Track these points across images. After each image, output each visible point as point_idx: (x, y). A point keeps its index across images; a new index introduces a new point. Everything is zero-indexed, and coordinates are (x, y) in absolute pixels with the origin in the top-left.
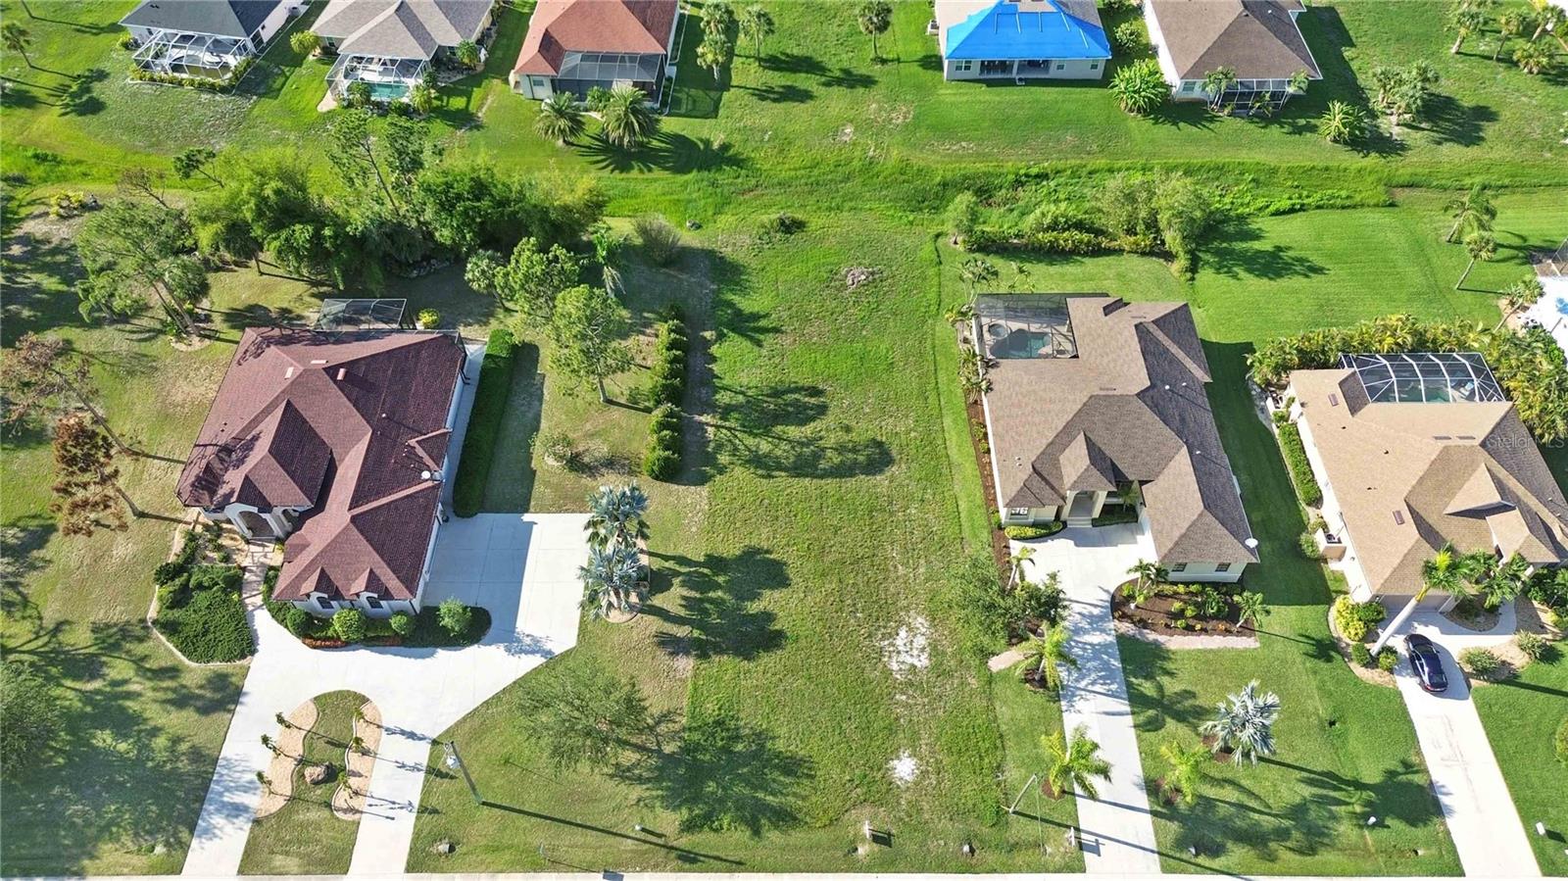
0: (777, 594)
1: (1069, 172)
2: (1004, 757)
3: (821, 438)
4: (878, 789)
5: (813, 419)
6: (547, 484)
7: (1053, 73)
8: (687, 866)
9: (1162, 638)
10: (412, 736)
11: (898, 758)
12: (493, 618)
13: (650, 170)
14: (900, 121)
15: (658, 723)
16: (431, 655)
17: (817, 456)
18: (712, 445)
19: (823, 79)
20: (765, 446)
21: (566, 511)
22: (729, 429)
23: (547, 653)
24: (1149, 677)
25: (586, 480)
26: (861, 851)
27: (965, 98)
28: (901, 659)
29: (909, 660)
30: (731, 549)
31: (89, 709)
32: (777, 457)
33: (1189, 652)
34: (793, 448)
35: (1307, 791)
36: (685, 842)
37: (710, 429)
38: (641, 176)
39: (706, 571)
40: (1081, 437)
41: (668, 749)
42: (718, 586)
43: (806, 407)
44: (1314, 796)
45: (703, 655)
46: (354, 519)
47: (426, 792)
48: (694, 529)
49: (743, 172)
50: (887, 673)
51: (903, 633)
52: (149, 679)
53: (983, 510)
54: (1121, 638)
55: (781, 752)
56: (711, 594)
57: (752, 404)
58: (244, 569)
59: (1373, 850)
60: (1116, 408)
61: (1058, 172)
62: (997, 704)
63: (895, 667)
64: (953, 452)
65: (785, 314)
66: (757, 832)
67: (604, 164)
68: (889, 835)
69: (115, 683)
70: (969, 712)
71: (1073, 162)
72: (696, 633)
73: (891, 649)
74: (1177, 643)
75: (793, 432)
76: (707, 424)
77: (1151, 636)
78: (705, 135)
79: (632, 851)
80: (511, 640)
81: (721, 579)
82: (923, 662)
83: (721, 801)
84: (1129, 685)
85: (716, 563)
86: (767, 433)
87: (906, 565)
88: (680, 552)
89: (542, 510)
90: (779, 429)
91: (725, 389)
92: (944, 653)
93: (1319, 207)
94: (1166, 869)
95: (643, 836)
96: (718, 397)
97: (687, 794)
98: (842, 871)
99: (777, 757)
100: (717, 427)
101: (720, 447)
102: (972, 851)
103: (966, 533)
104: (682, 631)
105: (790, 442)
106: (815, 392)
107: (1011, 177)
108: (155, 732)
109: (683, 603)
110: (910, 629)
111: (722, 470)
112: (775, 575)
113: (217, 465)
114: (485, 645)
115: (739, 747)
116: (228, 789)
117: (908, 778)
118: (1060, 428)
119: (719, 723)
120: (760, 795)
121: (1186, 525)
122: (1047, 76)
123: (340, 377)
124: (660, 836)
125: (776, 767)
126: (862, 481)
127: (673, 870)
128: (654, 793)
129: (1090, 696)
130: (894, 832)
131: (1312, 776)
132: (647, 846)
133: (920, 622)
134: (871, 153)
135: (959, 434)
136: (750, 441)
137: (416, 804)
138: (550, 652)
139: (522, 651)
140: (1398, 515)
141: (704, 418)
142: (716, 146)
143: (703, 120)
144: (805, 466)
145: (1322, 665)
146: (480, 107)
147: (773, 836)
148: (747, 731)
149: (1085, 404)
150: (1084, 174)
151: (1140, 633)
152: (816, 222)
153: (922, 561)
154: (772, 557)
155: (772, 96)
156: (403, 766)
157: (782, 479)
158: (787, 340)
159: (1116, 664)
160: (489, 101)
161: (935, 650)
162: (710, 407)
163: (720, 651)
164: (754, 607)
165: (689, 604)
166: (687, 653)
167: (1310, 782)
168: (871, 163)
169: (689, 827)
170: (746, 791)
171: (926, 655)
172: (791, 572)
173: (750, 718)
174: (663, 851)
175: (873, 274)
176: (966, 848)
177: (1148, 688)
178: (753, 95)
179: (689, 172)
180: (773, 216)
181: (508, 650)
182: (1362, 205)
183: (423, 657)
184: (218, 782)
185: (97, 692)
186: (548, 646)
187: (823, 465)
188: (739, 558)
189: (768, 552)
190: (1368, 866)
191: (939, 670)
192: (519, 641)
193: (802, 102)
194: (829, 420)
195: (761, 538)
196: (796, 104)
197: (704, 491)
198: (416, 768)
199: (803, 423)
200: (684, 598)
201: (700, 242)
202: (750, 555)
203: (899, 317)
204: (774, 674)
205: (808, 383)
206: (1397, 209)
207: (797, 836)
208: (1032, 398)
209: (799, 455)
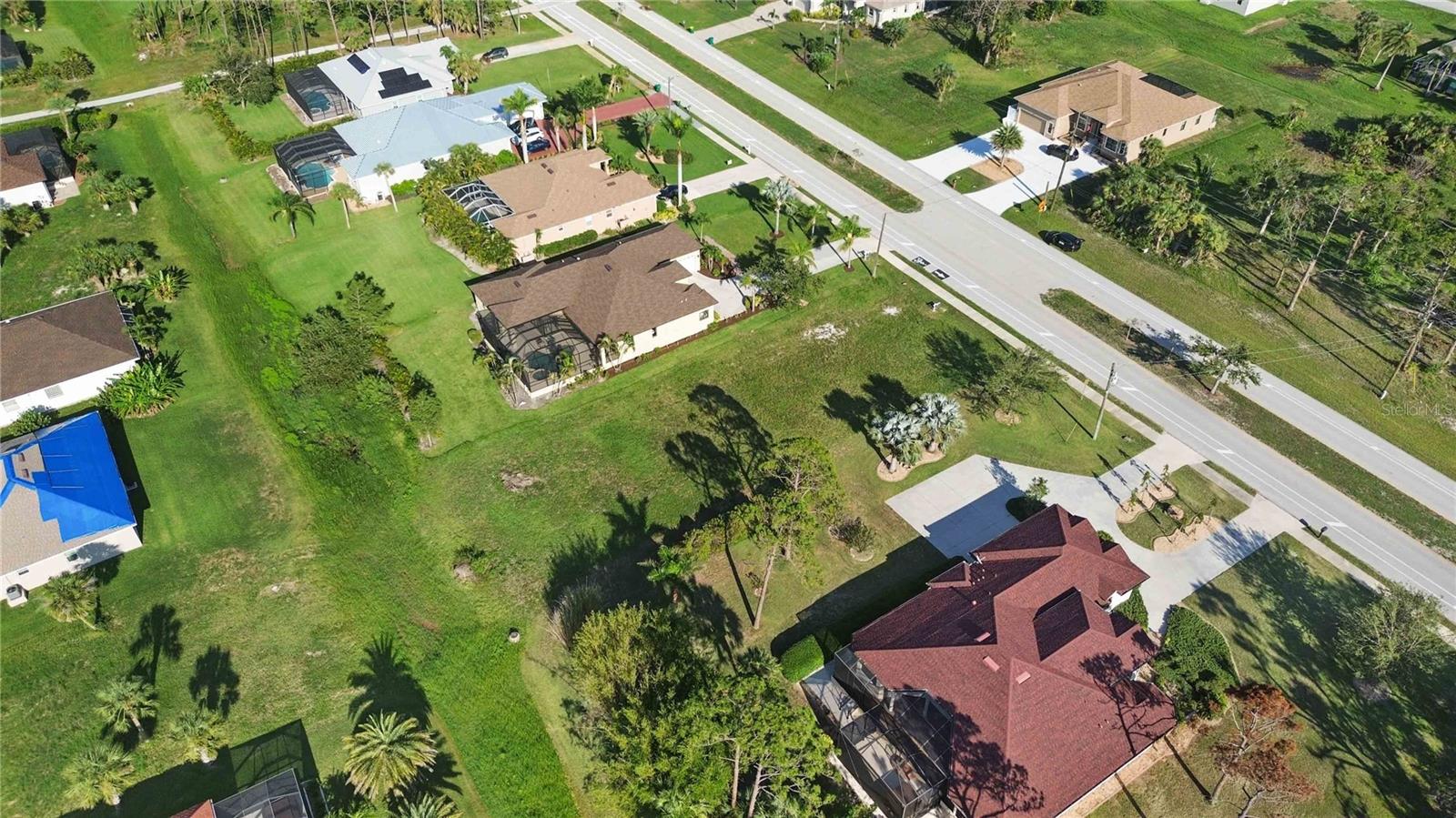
4: (912, 314)
5: (698, 437)
6: (890, 542)
10: (1106, 488)
11: (890, 314)
14: (238, 555)
15: (974, 398)
17: (729, 419)
20: (744, 448)
21: (898, 517)
22: (745, 475)
23: (995, 461)
28: (837, 332)
29: (834, 329)
31: (1314, 667)
39: (866, 427)
42: (871, 417)
43: (689, 445)
47: (1119, 462)
48: (844, 449)
49: (396, 644)
50: (850, 333)
51: (821, 337)
52: (1258, 649)
55: (933, 350)
56: (879, 417)
57: (711, 473)
63: (843, 332)
64: (670, 365)
66: (978, 342)
69: (1289, 670)
70: (840, 302)
73: (834, 337)
75: (718, 440)
78: (341, 714)
80: (1007, 483)
82: (829, 325)
83: (980, 358)
85: (856, 427)
87: (774, 353)
89: (910, 528)
90: (723, 449)
91: (711, 497)
92: (816, 320)
96: (721, 496)
98: (961, 312)
99: (937, 350)
100: (749, 482)
103: (730, 338)
105: (728, 439)
106: (670, 449)
108: (1268, 614)
110: (815, 335)
114: (1024, 493)
115: (948, 364)
116: (1233, 546)
117: (896, 308)
120: (960, 347)
123: (987, 635)
125: (942, 348)
133: (807, 334)
134: (309, 556)
135: (652, 367)
136: (747, 458)
137: (1128, 462)
138: (992, 462)
139: (1007, 475)
141: (748, 494)
142: (360, 690)
144: (743, 420)
147: (973, 337)
148: (938, 365)
152: (451, 545)
153: (767, 347)
155: (223, 691)
156: (1122, 480)
157: (764, 426)
158: (626, 488)
161: (818, 323)
162: (734, 496)
164: (867, 396)
168: (328, 549)
170: (965, 352)
171: (824, 325)
175: (510, 473)
176: (905, 284)
181: (1014, 481)
182: (261, 276)
184: (1239, 555)
185: (1303, 673)
186: (990, 465)
187: (733, 414)
188: (842, 418)
189: (825, 408)
191: (828, 319)
192: (1003, 480)
194: (692, 428)
195: (819, 414)
198: (1116, 474)
199: (707, 440)
201: (537, 612)
202: (835, 414)
204: (897, 371)
206: (259, 263)
207: (963, 330)
209: (737, 428)
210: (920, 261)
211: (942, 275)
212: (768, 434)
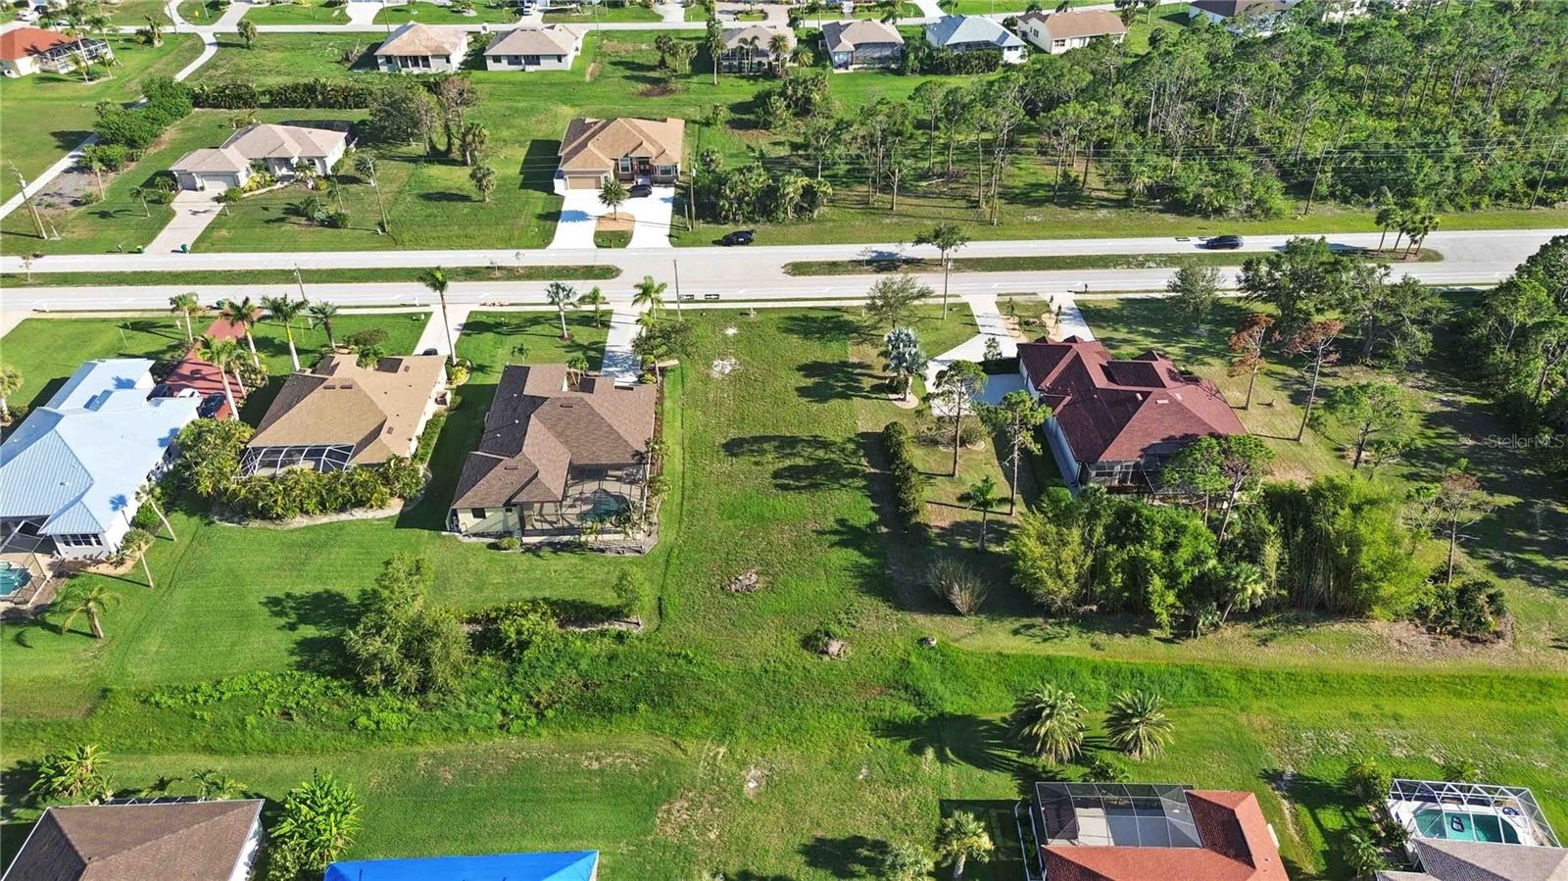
3: (776, 459)
5: (785, 470)
8: (837, 307)
11: (734, 333)
14: (677, 805)
15: (863, 341)
18: (861, 454)
20: (821, 453)
22: (850, 464)
26: (754, 312)
29: (724, 362)
30: (835, 403)
31: (1175, 338)
37: (866, 465)
39: (850, 393)
43: (791, 477)
47: (974, 320)
48: (863, 411)
50: (737, 358)
51: (727, 371)
56: (844, 384)
57: (833, 478)
63: (733, 360)
68: (740, 314)
73: (734, 365)
75: (800, 461)
76: (868, 467)
78: (951, 771)
81: (840, 389)
82: (716, 362)
83: (824, 321)
84: (602, 355)
85: (845, 397)
86: (820, 460)
87: (721, 398)
88: (870, 401)
90: (810, 463)
91: (858, 488)
92: (703, 365)
94: (610, 310)
95: (860, 314)
96: (864, 483)
97: (842, 324)
98: (763, 307)
100: (859, 465)
101: (854, 453)
104: (858, 370)
105: (802, 456)
106: (785, 488)
108: (1131, 333)
110: (722, 372)
111: (850, 440)
112: (805, 391)
115: (817, 335)
116: (1073, 319)
117: (729, 328)
119: (830, 340)
120: (803, 324)
124: (852, 314)
125: (797, 330)
128: (858, 324)
129: (625, 351)
133: (717, 375)
134: (722, 750)
136: (833, 455)
137: (976, 317)
138: (934, 361)
139: (950, 361)
141: (872, 470)
142: (930, 753)
143: (959, 798)
144: (788, 444)
147: (796, 315)
152: (790, 649)
153: (711, 398)
154: (809, 399)
156: (991, 326)
157: (804, 434)
158: (811, 526)
159: (604, 361)
161: (708, 365)
162: (868, 477)
163: (834, 363)
164: (816, 379)
165: (857, 381)
166: (853, 363)
168: (723, 738)
169: (837, 316)
170: (811, 324)
171: (714, 364)
172: (795, 394)
173: (813, 343)
174: (849, 310)
176: (703, 314)
177: (591, 353)
184: (1081, 320)
185: (1178, 343)
187: (774, 444)
188: (830, 399)
189: (811, 401)
191: (707, 359)
193: (821, 841)
194: (771, 468)
195: (816, 406)
196: (829, 836)
197: (861, 430)
198: (984, 326)
199: (791, 467)
200: (861, 383)
201: (914, 621)
202: (822, 399)
204: (802, 357)
205: (791, 495)
207: (785, 315)
209: (794, 447)
212: (815, 437)
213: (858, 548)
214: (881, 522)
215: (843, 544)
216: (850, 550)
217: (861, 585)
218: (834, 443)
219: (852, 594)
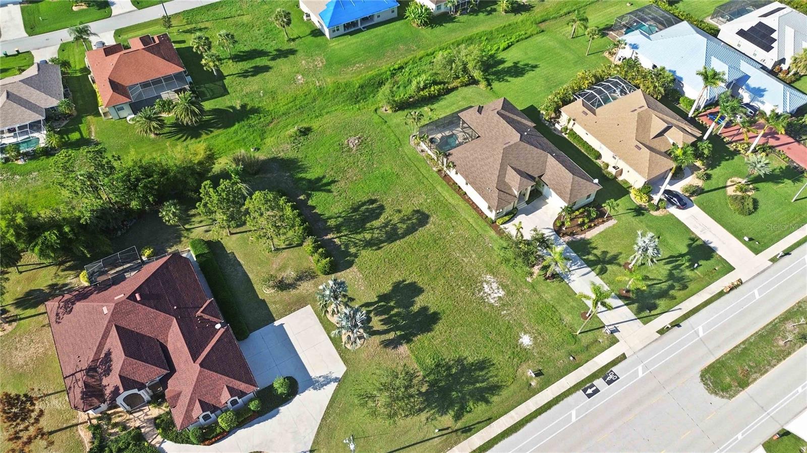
0: (420, 297)
1: (411, 62)
2: (560, 313)
3: (391, 220)
4: (522, 355)
5: (380, 214)
6: (275, 303)
7: (376, 20)
8: (469, 434)
9: (583, 236)
11: (520, 337)
12: (296, 379)
13: (211, 132)
14: (321, 65)
16: (278, 412)
17: (395, 228)
18: (342, 247)
19: (270, 57)
20: (368, 236)
21: (295, 311)
22: (345, 236)
23: (336, 380)
24: (589, 253)
25: (293, 292)
26: (533, 384)
27: (344, 44)
28: (492, 297)
29: (496, 295)
30: (387, 288)
32: (377, 238)
33: (596, 236)
34: (381, 230)
35: (669, 267)
36: (460, 424)
37: (335, 240)
38: (208, 137)
39: (382, 303)
40: (509, 168)
41: (423, 390)
42: (392, 308)
43: (373, 210)
44: (673, 267)
45: (409, 341)
46: (201, 365)
48: (363, 288)
49: (261, 115)
50: (491, 305)
51: (485, 286)
53: (481, 219)
54: (568, 243)
55: (472, 363)
56: (392, 313)
57: (347, 220)
58: (139, 428)
59: (702, 276)
60: (515, 149)
61: (406, 64)
62: (542, 294)
63: (493, 301)
64: (450, 200)
65: (332, 173)
66: (487, 402)
67: (184, 138)
68: (540, 370)
70: (534, 304)
71: (410, 57)
72: (398, 333)
73: (486, 295)
74: (589, 235)
75: (376, 223)
76: (333, 238)
77: (579, 237)
78: (229, 104)
79: (440, 443)
80: (313, 383)
81: (392, 304)
82: (502, 293)
83: (463, 398)
84: (584, 260)
85: (383, 298)
86: (364, 229)
87: (466, 257)
88: (364, 301)
89: (282, 316)
90: (368, 225)
92: (508, 285)
93: (518, 41)
94: (645, 323)
95: (440, 433)
96: (328, 224)
97: (446, 404)
98: (532, 396)
99: (473, 366)
100: (339, 237)
101: (347, 246)
102: (574, 358)
103: (481, 232)
104: (391, 335)
105: (378, 228)
106: (372, 202)
107: (388, 73)
109: (382, 323)
110: (487, 283)
111: (356, 256)
112: (415, 290)
113: (91, 381)
114: (302, 393)
115: (454, 371)
117: (530, 344)
118: (499, 168)
119: (438, 365)
120: (478, 385)
121: (570, 185)
122: (373, 23)
123: (138, 298)
124: (448, 429)
125: (475, 370)
126: (421, 231)
127: (465, 439)
128: (432, 412)
129: (573, 272)
130: (541, 368)
131: (666, 260)
132: (445, 437)
133: (489, 277)
134: (318, 84)
135: (447, 191)
136: (359, 237)
138: (337, 378)
139: (322, 386)
140: (637, 146)
141: (330, 236)
142: (238, 108)
143: (223, 98)
144: (392, 236)
145: (641, 217)
146: (90, 133)
147: (495, 399)
148: (452, 362)
149: (503, 153)
150: (417, 61)
151: (574, 238)
152: (315, 125)
153: (472, 252)
154: (407, 282)
155: (250, 74)
157: (386, 247)
158: (342, 184)
159: (574, 254)
160: (93, 129)
161: (504, 286)
162: (329, 230)
163: (415, 335)
164: (416, 308)
165: (385, 322)
166: (401, 344)
167: (668, 263)
168: (321, 89)
169: (458, 417)
170: (471, 387)
171: (501, 290)
172: (420, 285)
173: (449, 356)
174: (454, 434)
175: (360, 138)
176: (571, 358)
177: (591, 257)
178: (240, 76)
179: (234, 125)
180: (293, 130)
181: (315, 389)
182: (532, 35)
183: (274, 416)
186: (334, 376)
187: (400, 232)
188: (393, 291)
189: (404, 281)
190: (704, 283)
191: (510, 293)
192: (317, 382)
193: (267, 71)
194: (388, 211)
195: (397, 277)
196: (265, 74)
197: (354, 268)
199: (377, 217)
200: (381, 321)
201: (265, 156)
202: (397, 287)
203: (385, 153)
204: (446, 332)
205: (365, 199)
206: (545, 32)
207: (505, 393)
208: (477, 160)
209: (386, 232)
210: (611, 377)
211: (590, 391)
212: (380, 248)
213: (310, 181)
214: (306, 201)
215: (319, 180)
216: (313, 178)
217: (298, 162)
218: (364, 248)
219: (300, 156)
